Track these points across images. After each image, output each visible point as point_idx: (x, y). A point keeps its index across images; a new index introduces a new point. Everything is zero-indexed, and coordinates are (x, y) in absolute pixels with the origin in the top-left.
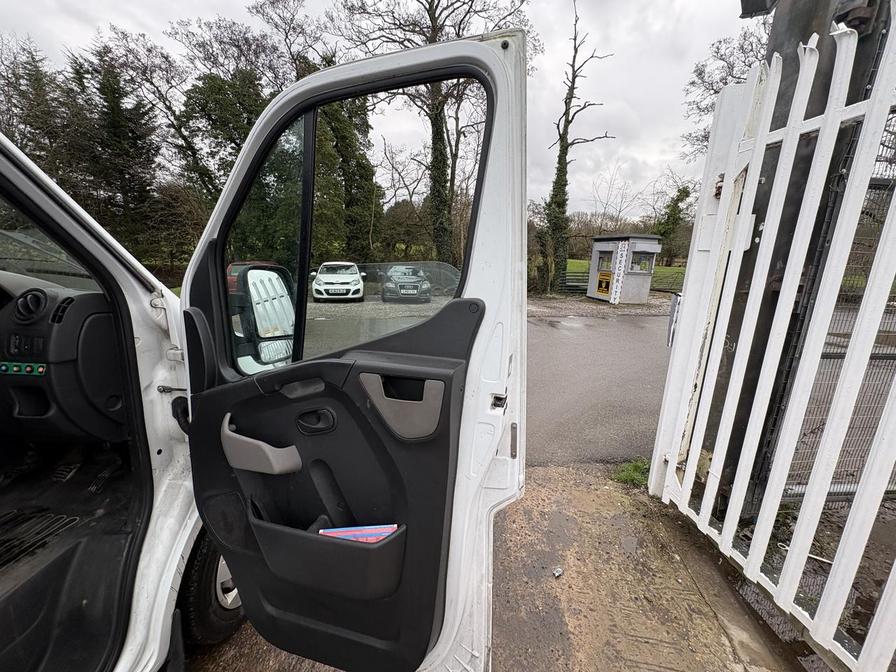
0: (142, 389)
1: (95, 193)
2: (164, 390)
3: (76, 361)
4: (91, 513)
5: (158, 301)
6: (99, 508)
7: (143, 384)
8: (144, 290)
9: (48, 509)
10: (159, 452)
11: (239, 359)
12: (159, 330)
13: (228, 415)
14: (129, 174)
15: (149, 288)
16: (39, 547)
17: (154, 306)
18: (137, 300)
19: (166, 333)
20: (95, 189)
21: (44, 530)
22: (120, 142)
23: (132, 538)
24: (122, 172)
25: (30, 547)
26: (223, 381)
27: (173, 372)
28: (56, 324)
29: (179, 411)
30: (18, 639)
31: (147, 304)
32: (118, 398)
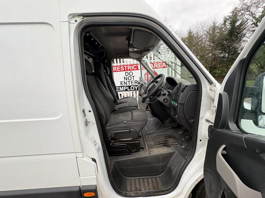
0: (200, 118)
1: (220, 55)
2: (208, 121)
3: (184, 104)
4: (182, 145)
5: (213, 88)
6: (183, 145)
7: (201, 116)
8: (209, 84)
9: (175, 138)
10: (201, 140)
11: (242, 120)
12: (211, 99)
13: (224, 146)
14: (232, 47)
15: (211, 83)
16: (169, 146)
17: (211, 90)
18: (206, 87)
19: (213, 100)
20: (221, 54)
21: (173, 143)
22: (232, 38)
23: (186, 161)
24: (229, 47)
25: (168, 145)
26: (228, 128)
27: (212, 115)
28: (182, 93)
29: (210, 131)
30: (160, 164)
31: (208, 89)
32: (193, 118)
